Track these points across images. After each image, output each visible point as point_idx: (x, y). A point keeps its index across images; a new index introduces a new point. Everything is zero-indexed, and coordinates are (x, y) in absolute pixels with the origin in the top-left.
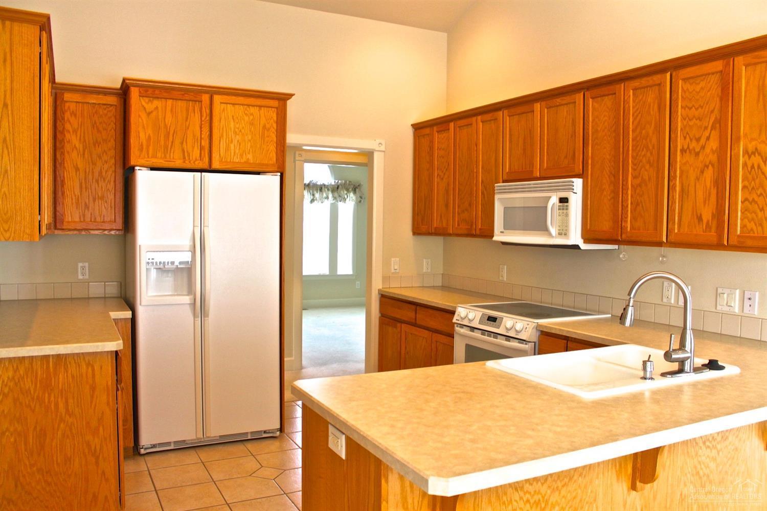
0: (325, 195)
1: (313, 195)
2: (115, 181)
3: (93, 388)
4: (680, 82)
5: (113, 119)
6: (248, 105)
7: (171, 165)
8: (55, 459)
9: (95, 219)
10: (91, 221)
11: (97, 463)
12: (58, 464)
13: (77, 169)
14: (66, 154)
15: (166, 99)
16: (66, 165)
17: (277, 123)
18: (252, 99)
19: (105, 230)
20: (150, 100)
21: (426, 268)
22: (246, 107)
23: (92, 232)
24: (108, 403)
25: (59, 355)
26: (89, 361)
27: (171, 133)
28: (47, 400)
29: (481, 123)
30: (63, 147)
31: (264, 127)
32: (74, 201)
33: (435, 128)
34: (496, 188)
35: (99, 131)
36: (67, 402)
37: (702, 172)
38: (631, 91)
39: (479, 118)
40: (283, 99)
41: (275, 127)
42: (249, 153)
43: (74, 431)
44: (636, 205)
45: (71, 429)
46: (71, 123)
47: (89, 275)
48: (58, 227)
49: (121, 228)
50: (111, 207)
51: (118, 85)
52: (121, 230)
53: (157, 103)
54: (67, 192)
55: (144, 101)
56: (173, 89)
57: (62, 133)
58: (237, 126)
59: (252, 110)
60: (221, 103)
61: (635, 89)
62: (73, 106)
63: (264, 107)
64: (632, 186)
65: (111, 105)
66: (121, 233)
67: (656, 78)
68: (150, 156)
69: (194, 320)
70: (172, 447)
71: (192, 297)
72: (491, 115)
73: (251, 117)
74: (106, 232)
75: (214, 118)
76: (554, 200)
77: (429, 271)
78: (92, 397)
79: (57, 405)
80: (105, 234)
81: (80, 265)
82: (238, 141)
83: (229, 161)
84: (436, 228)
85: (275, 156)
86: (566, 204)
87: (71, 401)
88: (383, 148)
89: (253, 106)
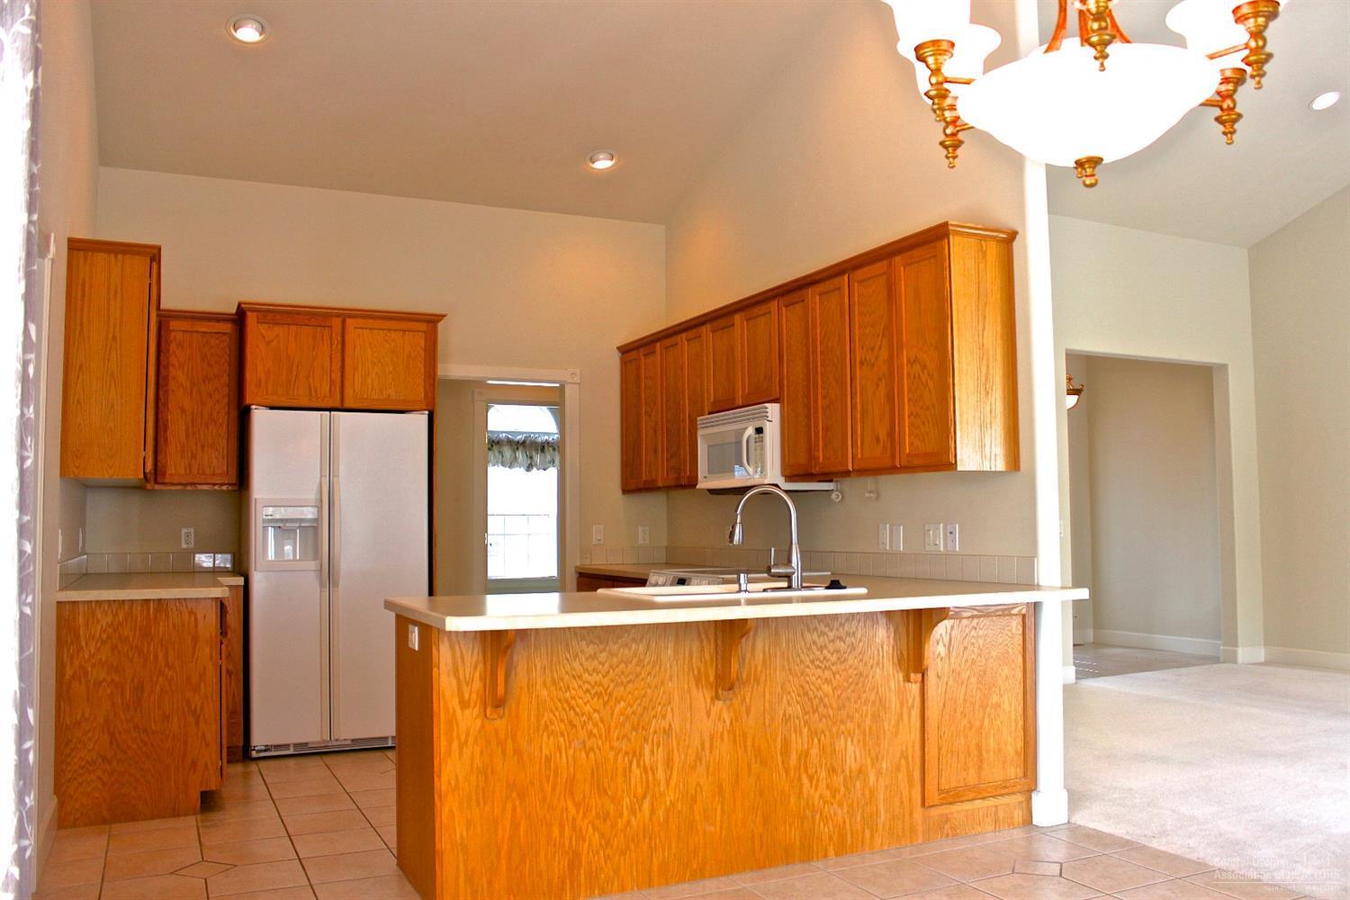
0: (549, 458)
1: (531, 458)
2: (228, 425)
3: (195, 639)
4: (856, 285)
5: (227, 350)
6: (389, 330)
7: (295, 404)
8: (152, 716)
9: (203, 471)
10: (198, 473)
11: (197, 723)
12: (155, 722)
13: (183, 411)
14: (170, 393)
15: (290, 324)
16: (170, 406)
17: (425, 350)
18: (394, 322)
19: (215, 484)
20: (269, 327)
21: (643, 536)
22: (385, 332)
23: (200, 487)
24: (211, 658)
25: (161, 599)
26: (192, 609)
27: (296, 364)
28: (145, 651)
29: (686, 343)
30: (166, 385)
31: (409, 356)
32: (179, 449)
33: (641, 350)
34: (698, 422)
35: (209, 365)
36: (167, 653)
37: (877, 386)
38: (818, 297)
39: (684, 335)
40: (432, 321)
41: (423, 356)
42: (390, 388)
43: (173, 687)
44: (826, 429)
45: (170, 685)
46: (177, 356)
47: (195, 544)
48: (159, 480)
49: (234, 482)
50: (223, 457)
51: (234, 311)
52: (235, 484)
53: (278, 330)
54: (170, 438)
55: (263, 328)
56: (298, 313)
57: (167, 367)
58: (376, 355)
59: (394, 335)
60: (356, 328)
61: (820, 295)
62: (180, 336)
63: (409, 331)
64: (823, 408)
65: (225, 334)
66: (236, 488)
67: (836, 281)
68: (270, 392)
69: (321, 591)
70: (291, 752)
71: (318, 562)
72: (694, 331)
73: (393, 344)
74: (216, 487)
75: (347, 345)
76: (750, 431)
77: (647, 542)
78: (194, 648)
79: (156, 656)
80: (215, 490)
81: (184, 531)
82: (377, 374)
83: (365, 396)
84: (645, 481)
85: (422, 390)
86: (761, 435)
87: (171, 653)
88: (577, 379)
89: (396, 330)
